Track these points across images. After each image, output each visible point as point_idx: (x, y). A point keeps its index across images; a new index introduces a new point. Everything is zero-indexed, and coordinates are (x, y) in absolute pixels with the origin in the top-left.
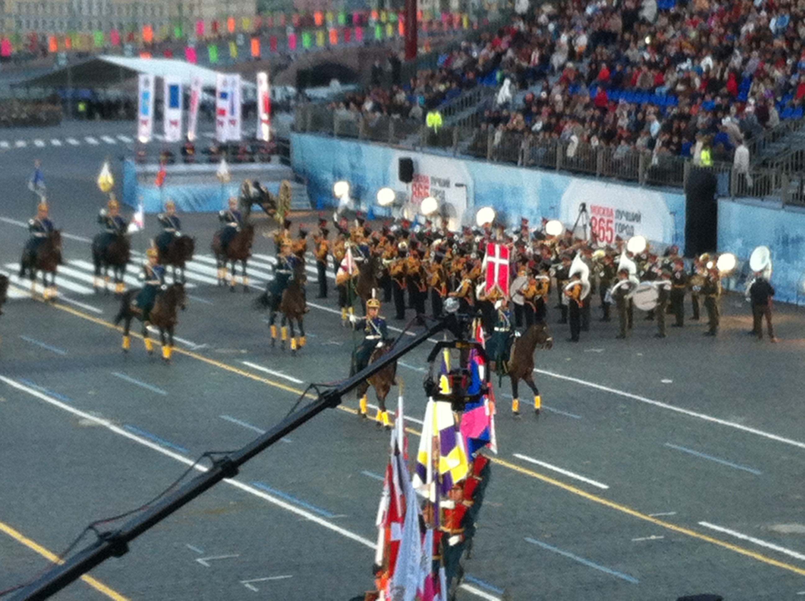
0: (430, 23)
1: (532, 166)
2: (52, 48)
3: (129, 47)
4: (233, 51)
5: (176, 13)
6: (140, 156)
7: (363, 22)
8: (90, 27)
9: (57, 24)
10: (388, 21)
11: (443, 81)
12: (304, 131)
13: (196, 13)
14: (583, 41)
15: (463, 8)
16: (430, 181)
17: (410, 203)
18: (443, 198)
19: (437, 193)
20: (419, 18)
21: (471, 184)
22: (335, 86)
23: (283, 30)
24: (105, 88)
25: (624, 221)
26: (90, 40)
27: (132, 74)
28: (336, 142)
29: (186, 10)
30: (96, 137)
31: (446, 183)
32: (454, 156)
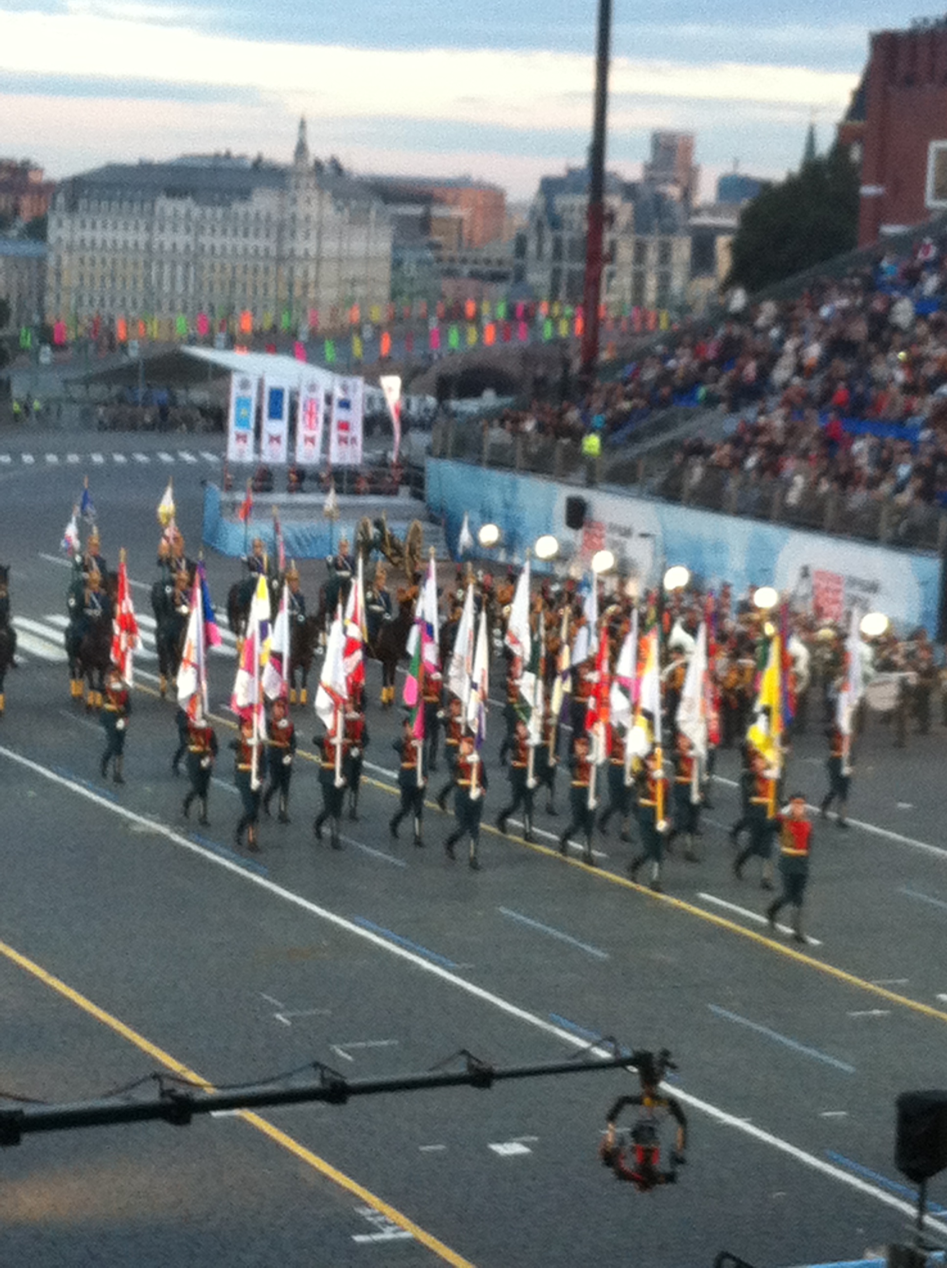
0: (617, 320)
1: (740, 513)
2: (121, 333)
3: (221, 337)
4: (357, 348)
5: (284, 294)
6: (228, 480)
7: (529, 316)
8: (172, 309)
9: (129, 303)
10: (561, 316)
11: (628, 397)
12: (443, 455)
13: (311, 295)
14: (814, 351)
15: (662, 302)
16: (607, 528)
17: (579, 557)
18: (622, 550)
19: (615, 546)
20: (602, 313)
21: (659, 534)
22: (489, 399)
23: (424, 321)
24: (187, 388)
25: (856, 591)
26: (171, 326)
27: (223, 373)
28: (484, 472)
29: (298, 291)
30: (173, 453)
31: (627, 533)
32: (639, 497)
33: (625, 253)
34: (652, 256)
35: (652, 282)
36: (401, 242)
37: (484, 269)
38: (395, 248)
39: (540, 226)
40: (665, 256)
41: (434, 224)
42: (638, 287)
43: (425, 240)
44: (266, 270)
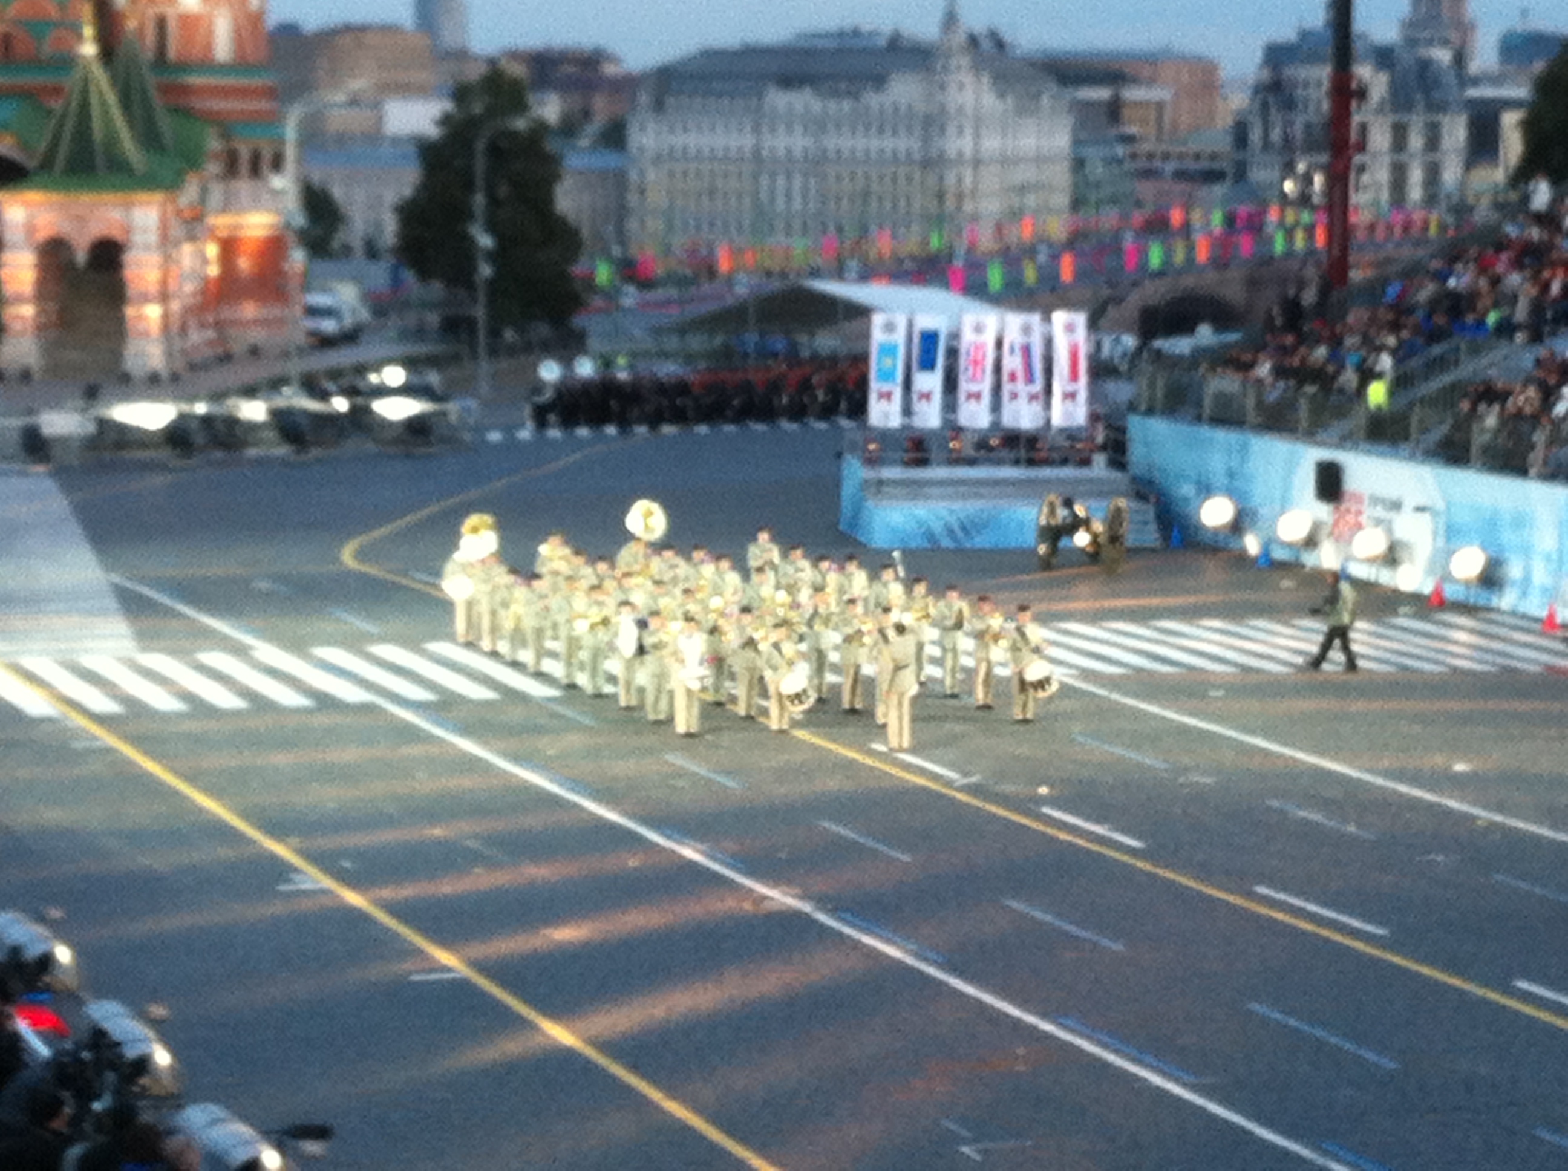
0: (1372, 227)
2: (724, 266)
3: (853, 264)
4: (1029, 275)
5: (933, 207)
6: (871, 451)
7: (1255, 225)
8: (788, 231)
9: (733, 227)
10: (1297, 223)
12: (1150, 411)
13: (968, 207)
15: (1431, 199)
16: (1366, 502)
18: (1389, 531)
19: (1378, 522)
20: (1353, 219)
21: (1440, 505)
22: (1205, 334)
23: (1116, 238)
24: (812, 334)
26: (787, 252)
27: (860, 312)
28: (1205, 431)
29: (950, 204)
31: (1396, 506)
32: (1412, 457)
33: (1380, 139)
34: (1416, 141)
35: (1416, 176)
36: (1083, 136)
37: (1191, 165)
38: (1077, 142)
39: (1265, 107)
40: (1433, 142)
41: (1126, 113)
42: (1399, 183)
43: (1113, 132)
44: (909, 179)
